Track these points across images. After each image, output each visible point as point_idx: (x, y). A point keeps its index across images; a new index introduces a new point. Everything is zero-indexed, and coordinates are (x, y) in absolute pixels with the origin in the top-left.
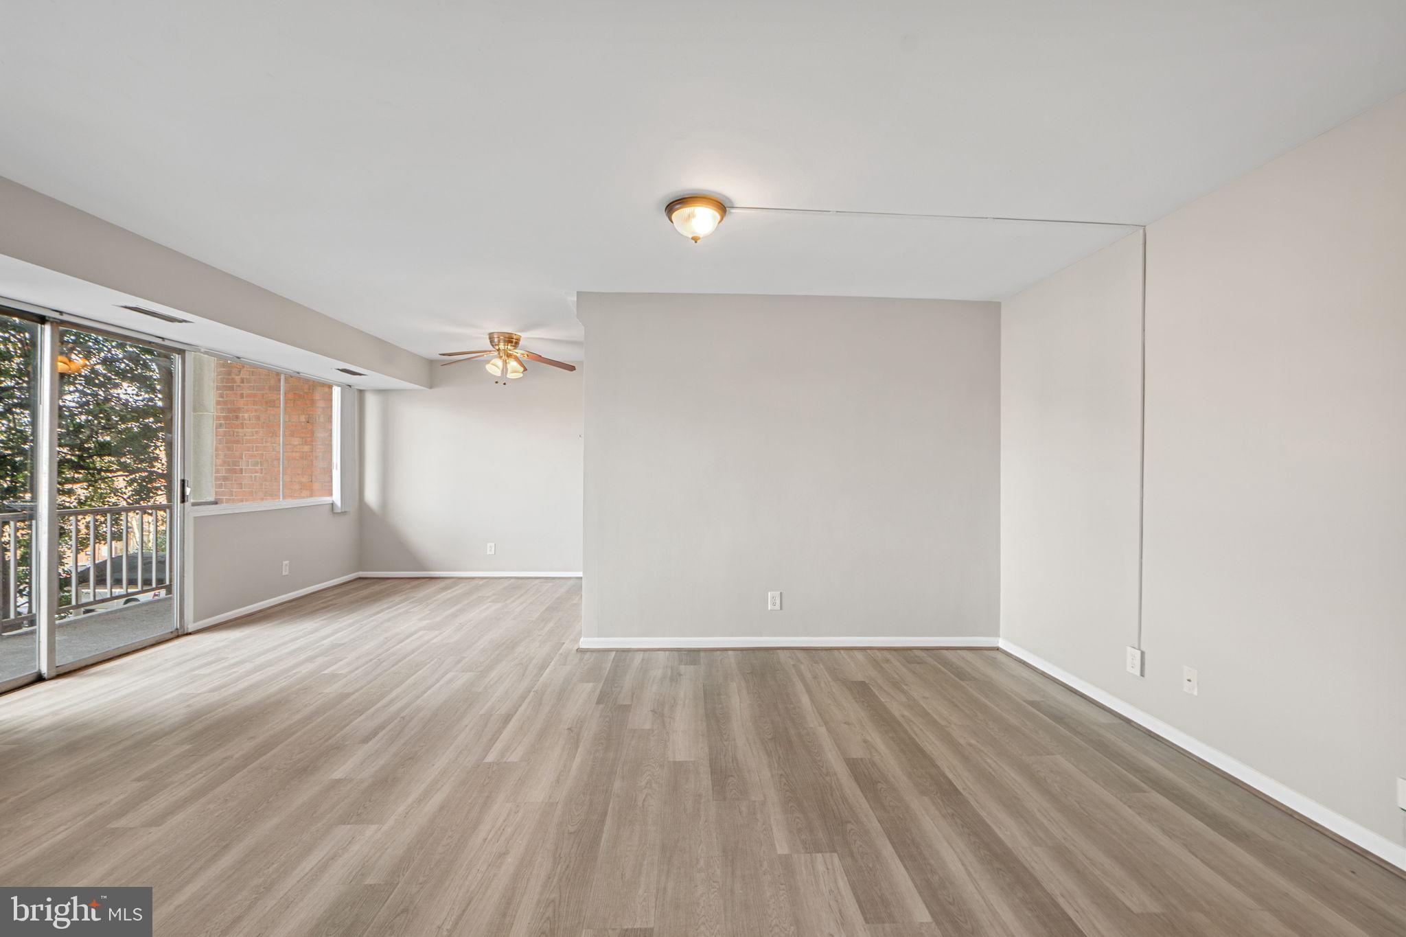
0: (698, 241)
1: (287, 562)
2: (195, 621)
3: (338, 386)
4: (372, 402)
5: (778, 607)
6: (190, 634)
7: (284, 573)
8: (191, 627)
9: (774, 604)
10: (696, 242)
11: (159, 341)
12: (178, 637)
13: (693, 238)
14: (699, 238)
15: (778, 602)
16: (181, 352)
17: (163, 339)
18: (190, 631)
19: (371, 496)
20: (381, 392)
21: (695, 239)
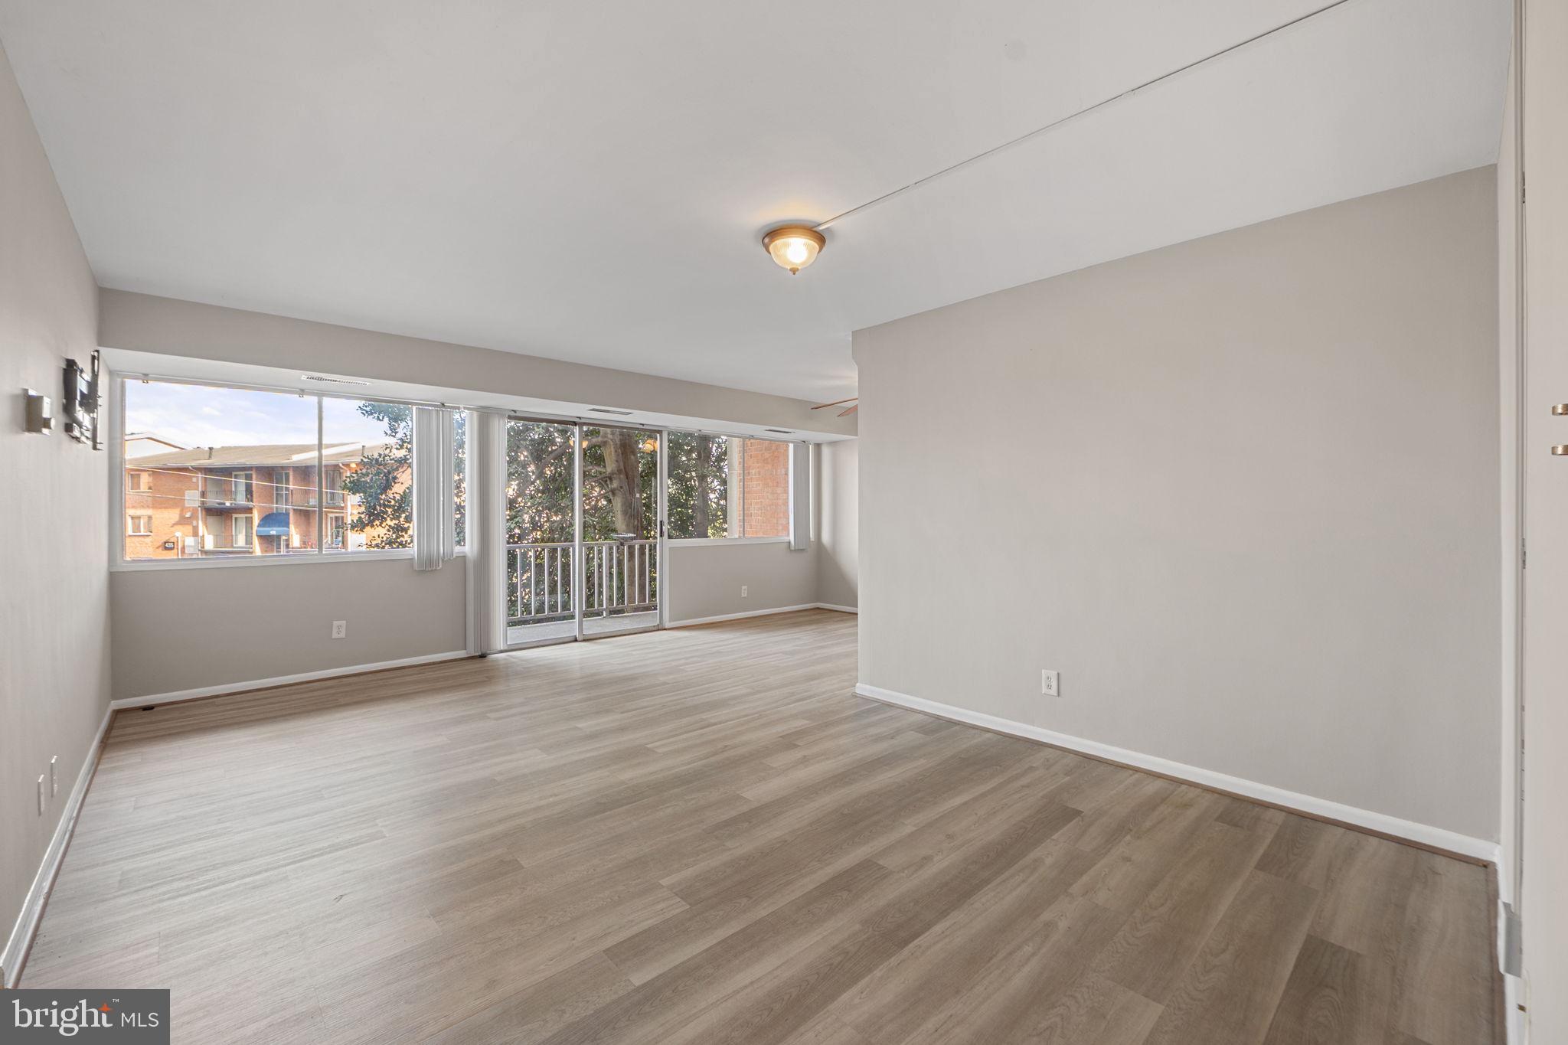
0: (797, 273)
1: (746, 587)
2: (670, 621)
3: (792, 442)
4: (826, 451)
5: (1054, 691)
6: (665, 629)
7: (743, 596)
8: (667, 625)
9: (1049, 687)
10: (794, 274)
11: (641, 427)
12: (659, 630)
13: (791, 270)
14: (798, 269)
15: (1054, 684)
16: (660, 432)
17: (643, 425)
18: (666, 627)
19: (826, 538)
20: (833, 443)
21: (794, 271)
